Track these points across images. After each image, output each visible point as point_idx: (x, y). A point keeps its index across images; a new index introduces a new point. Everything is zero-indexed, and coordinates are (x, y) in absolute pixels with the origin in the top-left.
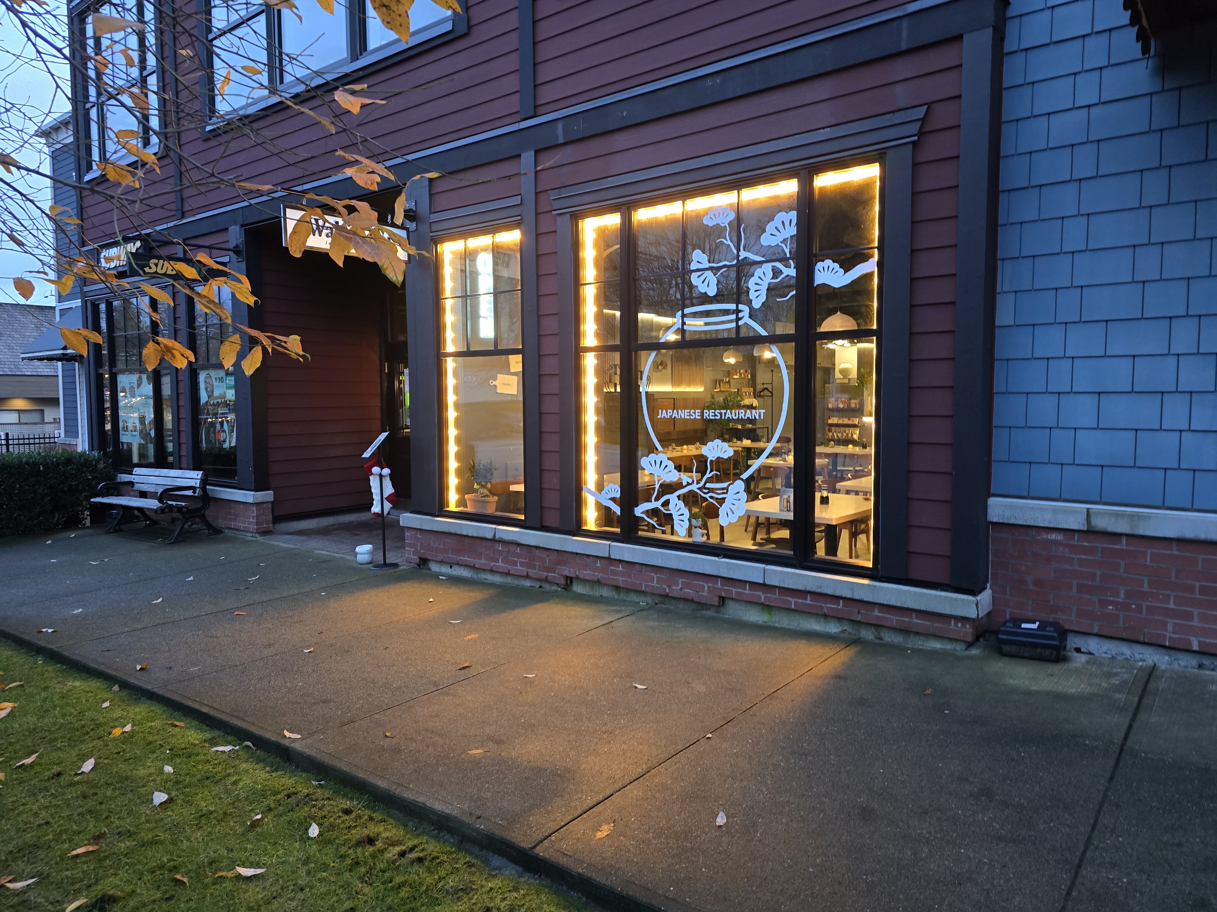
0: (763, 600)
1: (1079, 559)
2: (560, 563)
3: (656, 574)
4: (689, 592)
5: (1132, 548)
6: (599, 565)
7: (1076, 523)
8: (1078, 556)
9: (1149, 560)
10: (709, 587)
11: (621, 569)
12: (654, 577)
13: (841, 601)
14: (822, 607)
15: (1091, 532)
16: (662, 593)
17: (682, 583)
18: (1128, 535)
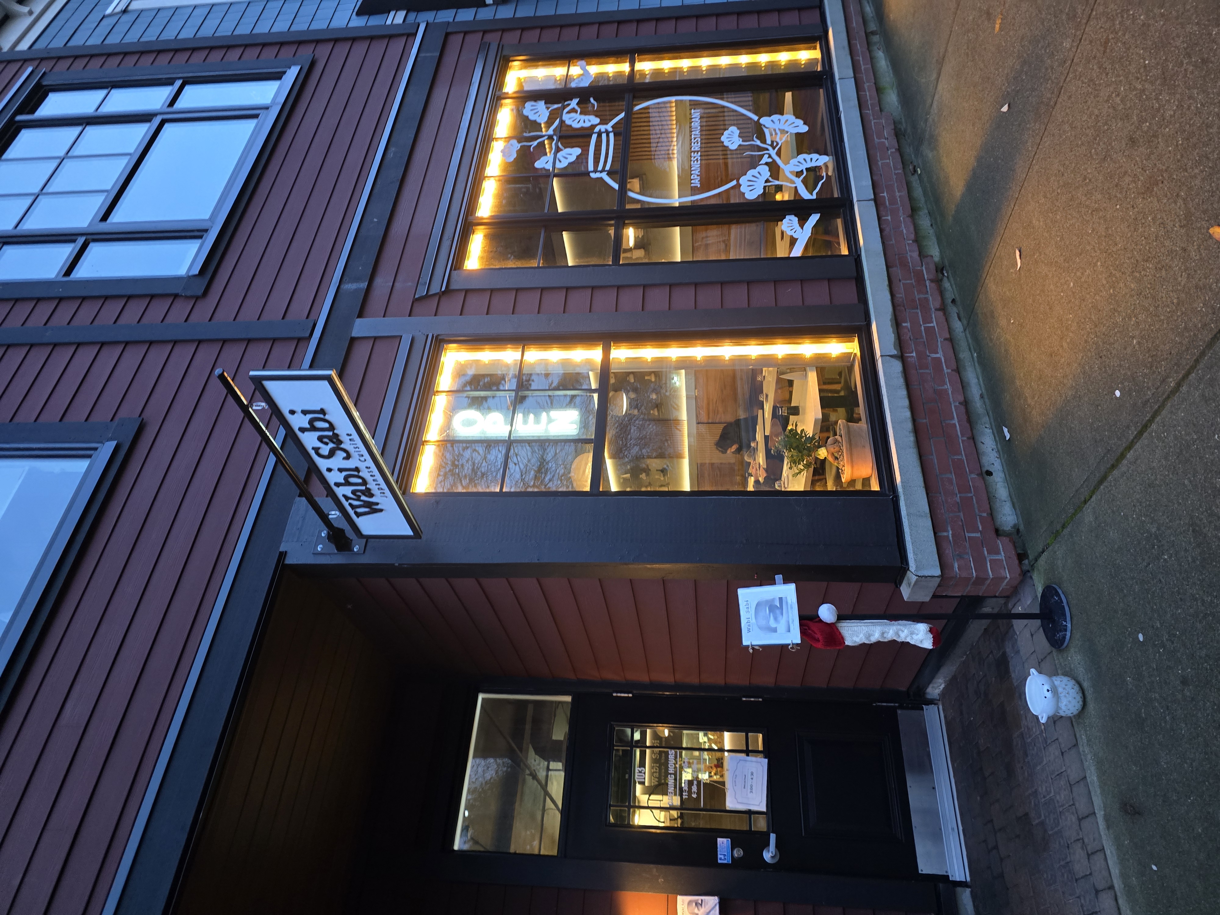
2: (904, 264)
3: (879, 161)
6: (889, 218)
12: (882, 163)
16: (898, 156)
17: (879, 138)
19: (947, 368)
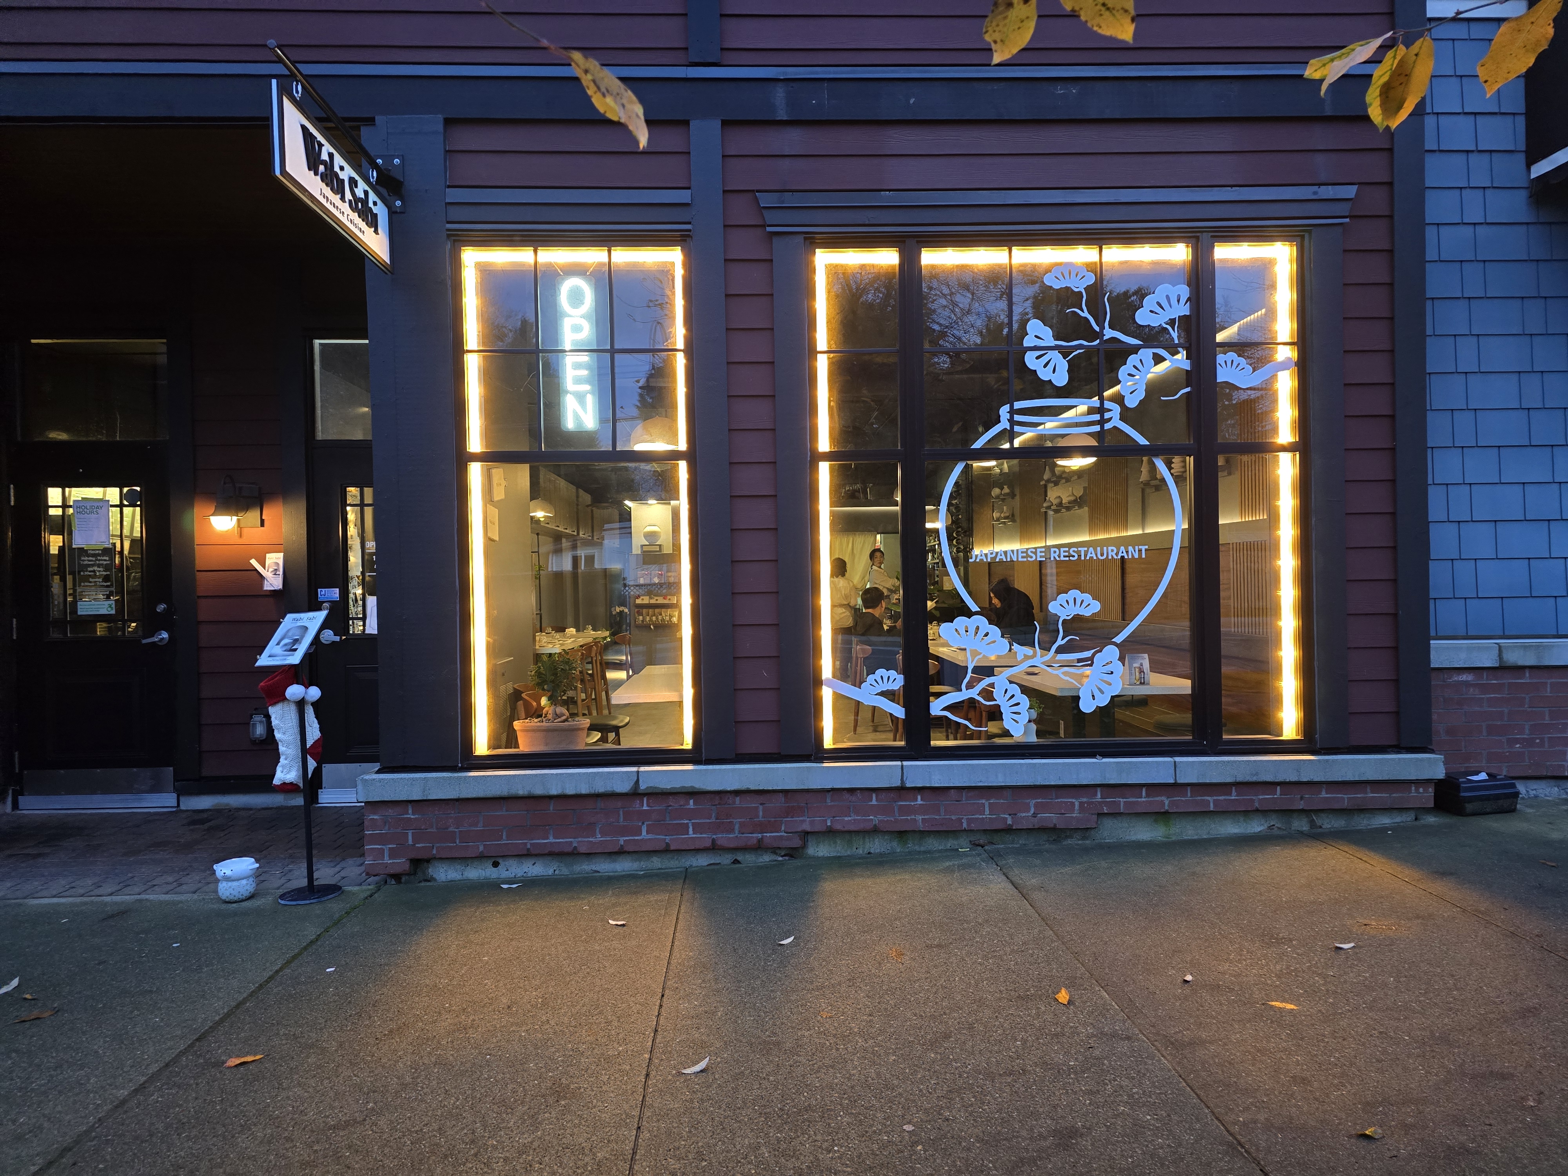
0: (1166, 808)
1: (1489, 699)
2: (789, 812)
3: (987, 800)
4: (1050, 818)
5: (1535, 681)
6: (874, 802)
7: (1488, 660)
8: (1488, 696)
9: (1549, 690)
10: (1081, 804)
11: (919, 802)
12: (984, 804)
13: (1278, 788)
14: (1252, 801)
15: (1503, 669)
16: (1000, 826)
17: (1036, 806)
18: (1531, 668)
19: (625, 841)
